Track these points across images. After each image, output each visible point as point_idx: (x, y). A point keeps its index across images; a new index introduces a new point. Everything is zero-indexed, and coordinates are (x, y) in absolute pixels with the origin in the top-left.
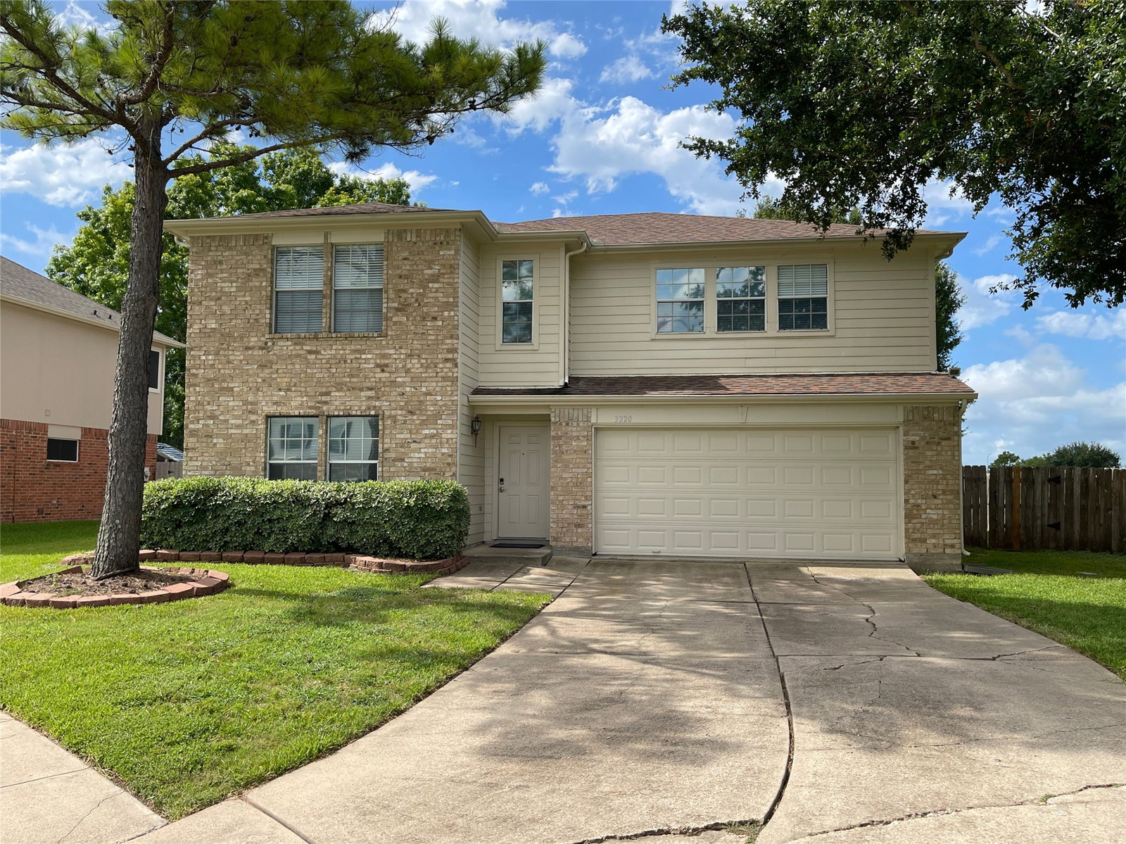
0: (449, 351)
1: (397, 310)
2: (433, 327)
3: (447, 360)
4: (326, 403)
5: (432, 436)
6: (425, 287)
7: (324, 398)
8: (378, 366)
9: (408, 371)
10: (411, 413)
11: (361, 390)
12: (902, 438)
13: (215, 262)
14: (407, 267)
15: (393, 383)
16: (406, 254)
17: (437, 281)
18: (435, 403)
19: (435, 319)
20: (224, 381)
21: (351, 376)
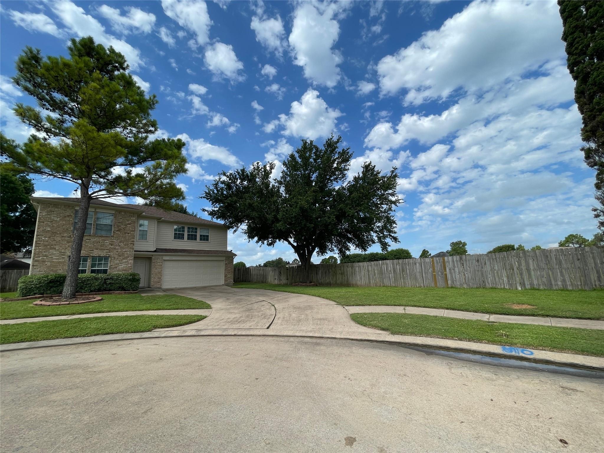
0: (132, 242)
1: (118, 230)
2: (128, 236)
3: (131, 244)
4: (92, 253)
5: (126, 262)
6: (126, 226)
7: (91, 252)
8: (110, 244)
9: (119, 246)
10: (120, 256)
11: (104, 250)
12: (224, 263)
13: (51, 211)
14: (121, 220)
15: (115, 249)
16: (121, 217)
17: (130, 225)
18: (127, 254)
19: (129, 234)
20: (52, 246)
21: (101, 246)
